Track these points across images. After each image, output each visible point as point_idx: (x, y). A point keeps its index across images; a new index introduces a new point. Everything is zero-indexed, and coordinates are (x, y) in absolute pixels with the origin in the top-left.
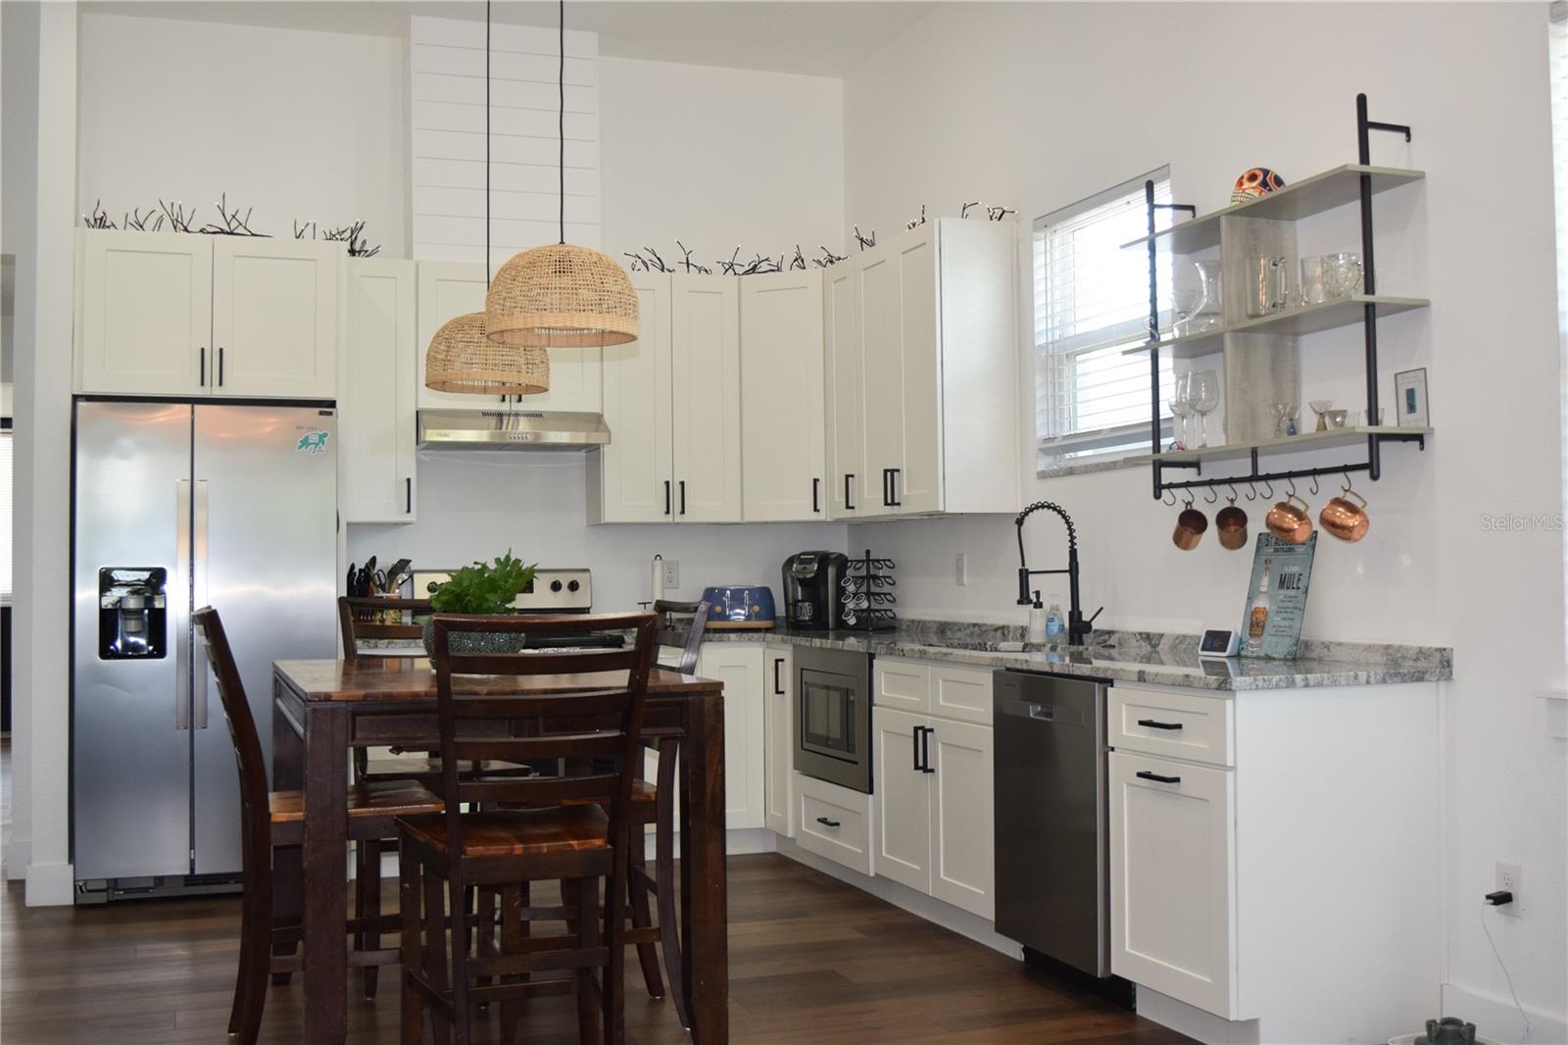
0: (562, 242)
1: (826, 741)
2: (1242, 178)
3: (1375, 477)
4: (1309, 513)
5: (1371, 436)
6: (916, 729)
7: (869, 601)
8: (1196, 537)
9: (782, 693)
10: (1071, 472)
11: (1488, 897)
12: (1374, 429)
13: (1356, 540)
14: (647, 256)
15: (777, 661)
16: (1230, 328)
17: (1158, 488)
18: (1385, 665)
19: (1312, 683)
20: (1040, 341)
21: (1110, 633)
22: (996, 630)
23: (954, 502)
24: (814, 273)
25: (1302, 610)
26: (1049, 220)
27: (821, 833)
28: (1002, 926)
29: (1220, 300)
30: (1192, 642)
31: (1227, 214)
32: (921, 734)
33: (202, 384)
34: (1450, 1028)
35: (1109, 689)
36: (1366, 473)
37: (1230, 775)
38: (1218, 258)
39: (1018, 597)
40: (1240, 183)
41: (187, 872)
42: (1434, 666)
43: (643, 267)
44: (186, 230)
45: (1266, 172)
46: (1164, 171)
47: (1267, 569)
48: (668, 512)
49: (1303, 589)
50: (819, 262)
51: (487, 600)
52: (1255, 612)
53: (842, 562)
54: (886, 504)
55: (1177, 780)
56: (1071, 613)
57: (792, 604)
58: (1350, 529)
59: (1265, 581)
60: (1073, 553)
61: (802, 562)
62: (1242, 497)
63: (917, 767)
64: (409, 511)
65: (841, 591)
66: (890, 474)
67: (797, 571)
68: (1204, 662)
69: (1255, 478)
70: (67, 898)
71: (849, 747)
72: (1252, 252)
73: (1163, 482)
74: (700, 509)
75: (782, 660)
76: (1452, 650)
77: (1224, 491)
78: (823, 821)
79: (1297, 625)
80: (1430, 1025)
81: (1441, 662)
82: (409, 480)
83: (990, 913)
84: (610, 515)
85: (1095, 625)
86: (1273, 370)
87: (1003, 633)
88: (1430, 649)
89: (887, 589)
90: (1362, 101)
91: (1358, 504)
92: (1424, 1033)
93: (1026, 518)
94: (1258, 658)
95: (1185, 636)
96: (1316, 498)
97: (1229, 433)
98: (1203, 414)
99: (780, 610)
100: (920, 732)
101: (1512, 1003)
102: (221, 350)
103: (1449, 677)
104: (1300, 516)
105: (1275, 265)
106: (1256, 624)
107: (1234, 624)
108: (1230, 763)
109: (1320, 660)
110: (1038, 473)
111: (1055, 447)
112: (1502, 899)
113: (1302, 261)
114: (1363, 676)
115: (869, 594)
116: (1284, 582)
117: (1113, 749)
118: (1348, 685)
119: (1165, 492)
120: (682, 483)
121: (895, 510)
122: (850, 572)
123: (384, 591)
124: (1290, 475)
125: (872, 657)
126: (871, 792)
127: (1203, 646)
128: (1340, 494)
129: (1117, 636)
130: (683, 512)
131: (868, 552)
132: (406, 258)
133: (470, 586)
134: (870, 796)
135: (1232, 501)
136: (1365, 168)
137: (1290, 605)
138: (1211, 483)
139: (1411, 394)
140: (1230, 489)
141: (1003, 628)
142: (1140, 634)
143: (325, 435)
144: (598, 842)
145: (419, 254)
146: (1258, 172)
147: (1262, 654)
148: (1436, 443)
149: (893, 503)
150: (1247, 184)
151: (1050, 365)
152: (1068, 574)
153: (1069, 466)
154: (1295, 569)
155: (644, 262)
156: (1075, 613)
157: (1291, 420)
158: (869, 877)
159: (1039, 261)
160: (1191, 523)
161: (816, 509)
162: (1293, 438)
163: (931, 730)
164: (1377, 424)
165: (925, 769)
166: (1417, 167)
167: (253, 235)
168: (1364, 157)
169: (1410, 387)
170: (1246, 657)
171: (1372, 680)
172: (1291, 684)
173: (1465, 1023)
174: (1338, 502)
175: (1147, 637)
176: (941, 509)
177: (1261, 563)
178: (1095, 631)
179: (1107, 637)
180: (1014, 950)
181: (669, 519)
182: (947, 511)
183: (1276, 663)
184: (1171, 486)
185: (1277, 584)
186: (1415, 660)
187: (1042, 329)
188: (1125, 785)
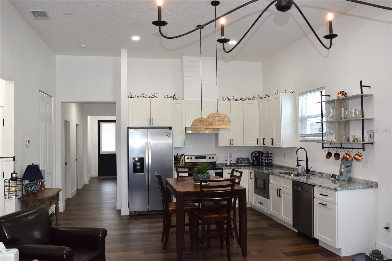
0: (217, 112)
1: (260, 188)
2: (339, 93)
3: (364, 150)
4: (351, 155)
5: (363, 143)
6: (278, 189)
7: (267, 161)
8: (330, 157)
9: (252, 178)
10: (306, 141)
11: (384, 228)
12: (364, 142)
13: (360, 161)
14: (226, 97)
15: (251, 173)
16: (337, 121)
17: (323, 147)
18: (365, 184)
19: (351, 189)
20: (300, 116)
21: (314, 172)
22: (292, 168)
23: (284, 146)
24: (257, 101)
25: (350, 172)
26: (302, 94)
27: (259, 205)
28: (294, 226)
29: (335, 114)
30: (329, 175)
31: (336, 100)
32: (279, 190)
33: (149, 125)
34: (376, 252)
35: (314, 187)
36: (362, 150)
37: (336, 205)
38: (334, 106)
39: (296, 165)
40: (338, 94)
41: (148, 210)
42: (374, 185)
43: (225, 100)
44: (146, 97)
45: (343, 92)
46: (323, 88)
47: (343, 164)
48: (230, 145)
49: (350, 168)
50: (258, 98)
51: (204, 171)
52: (341, 171)
53: (262, 153)
54: (271, 145)
55: (327, 205)
56: (306, 168)
57: (253, 161)
58: (359, 159)
59: (343, 166)
60: (307, 157)
61: (255, 153)
62: (339, 151)
63: (278, 196)
64: (184, 145)
65: (262, 159)
66: (272, 139)
67: (254, 155)
68: (331, 180)
69: (341, 148)
70: (127, 214)
71: (265, 190)
72: (341, 107)
73: (324, 146)
74: (236, 144)
75: (252, 173)
76: (378, 182)
77: (335, 149)
78: (260, 203)
79: (349, 175)
80: (373, 251)
81: (376, 184)
82: (184, 140)
83: (292, 224)
84: (220, 145)
85: (311, 170)
86: (345, 128)
87: (293, 169)
88: (374, 182)
89: (271, 158)
90: (361, 82)
91: (360, 155)
92: (372, 252)
93: (298, 151)
94: (342, 180)
95: (328, 174)
96: (353, 153)
97: (336, 139)
98: (331, 135)
99: (251, 161)
100: (278, 190)
101: (388, 247)
102: (152, 119)
103: (377, 187)
104: (350, 156)
105: (345, 110)
106: (341, 174)
107: (337, 173)
108: (336, 203)
109: (353, 181)
110: (300, 140)
111: (303, 136)
112: (387, 228)
113: (350, 109)
114: (361, 187)
115: (267, 160)
116: (347, 167)
117: (315, 198)
118: (358, 189)
119: (324, 148)
120: (233, 139)
121: (273, 146)
122: (264, 155)
123: (180, 159)
124: (348, 148)
125: (269, 175)
126: (269, 199)
127: (332, 176)
128: (357, 153)
129: (315, 172)
130: (233, 144)
131: (267, 152)
132: (183, 100)
133: (201, 168)
134: (269, 200)
135: (337, 151)
136: (362, 95)
137: (348, 171)
138: (333, 148)
139: (370, 135)
140: (337, 150)
141: (293, 168)
142: (319, 172)
143: (170, 134)
144: (226, 215)
145: (185, 99)
146: (342, 92)
147: (342, 179)
148: (376, 144)
149: (272, 145)
150: (340, 94)
151: (302, 121)
152: (306, 161)
153: (306, 140)
154: (349, 164)
155: (225, 99)
156: (307, 168)
157: (348, 137)
158: (268, 214)
159: (300, 101)
160: (329, 155)
161: (258, 144)
162: (349, 142)
163: (281, 189)
164: (364, 141)
165: (280, 197)
166: (372, 94)
167: (157, 98)
168: (362, 93)
169: (370, 133)
170: (339, 180)
171: (363, 188)
172: (348, 189)
173: (379, 251)
174: (357, 154)
175: (321, 173)
176: (282, 147)
177: (342, 163)
178: (311, 171)
179: (313, 172)
180: (296, 231)
181: (230, 146)
182: (283, 147)
183: (345, 181)
184: (325, 147)
185: (345, 167)
186: (371, 183)
187: (301, 114)
188: (317, 205)
